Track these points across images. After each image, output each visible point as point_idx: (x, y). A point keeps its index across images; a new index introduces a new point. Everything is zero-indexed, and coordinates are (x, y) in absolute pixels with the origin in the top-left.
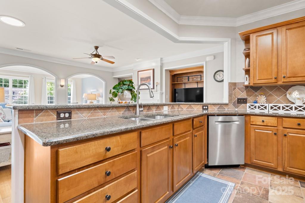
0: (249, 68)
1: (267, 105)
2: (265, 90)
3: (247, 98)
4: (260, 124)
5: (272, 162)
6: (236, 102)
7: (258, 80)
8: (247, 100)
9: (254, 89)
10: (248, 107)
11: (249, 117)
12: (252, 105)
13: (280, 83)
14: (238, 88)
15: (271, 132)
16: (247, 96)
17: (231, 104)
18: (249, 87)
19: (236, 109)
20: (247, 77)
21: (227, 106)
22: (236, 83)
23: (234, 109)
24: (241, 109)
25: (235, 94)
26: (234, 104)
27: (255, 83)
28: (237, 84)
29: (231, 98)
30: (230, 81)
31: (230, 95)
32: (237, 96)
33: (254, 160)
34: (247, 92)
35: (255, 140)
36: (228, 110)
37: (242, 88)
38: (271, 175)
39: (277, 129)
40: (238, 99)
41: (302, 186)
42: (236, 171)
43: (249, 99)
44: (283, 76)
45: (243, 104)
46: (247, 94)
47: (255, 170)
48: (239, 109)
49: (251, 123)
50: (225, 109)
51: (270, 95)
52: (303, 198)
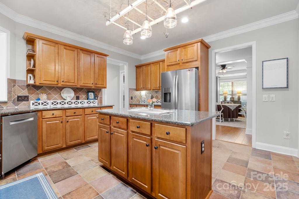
0: (33, 68)
1: (48, 101)
2: (45, 89)
3: (28, 96)
4: (51, 117)
5: (59, 144)
6: (16, 100)
7: (44, 80)
8: (28, 97)
9: (36, 88)
10: (31, 104)
11: (41, 113)
12: (36, 102)
13: (60, 85)
14: (18, 85)
15: (58, 121)
16: (28, 94)
17: (11, 102)
18: (31, 86)
19: (16, 107)
20: (30, 77)
21: (5, 104)
22: (15, 80)
23: (13, 107)
24: (22, 107)
25: (15, 91)
26: (14, 102)
27: (41, 83)
28: (17, 81)
29: (10, 95)
30: (9, 77)
31: (9, 93)
32: (16, 93)
33: (46, 148)
34: (28, 90)
35: (47, 131)
36: (7, 109)
37: (23, 85)
38: (58, 153)
39: (62, 119)
40: (18, 97)
41: (77, 150)
42: (32, 165)
43: (31, 96)
44: (62, 80)
45: (24, 102)
46: (28, 92)
47: (46, 156)
48: (20, 106)
49: (43, 118)
50: (3, 107)
51: (50, 94)
52: (82, 155)
